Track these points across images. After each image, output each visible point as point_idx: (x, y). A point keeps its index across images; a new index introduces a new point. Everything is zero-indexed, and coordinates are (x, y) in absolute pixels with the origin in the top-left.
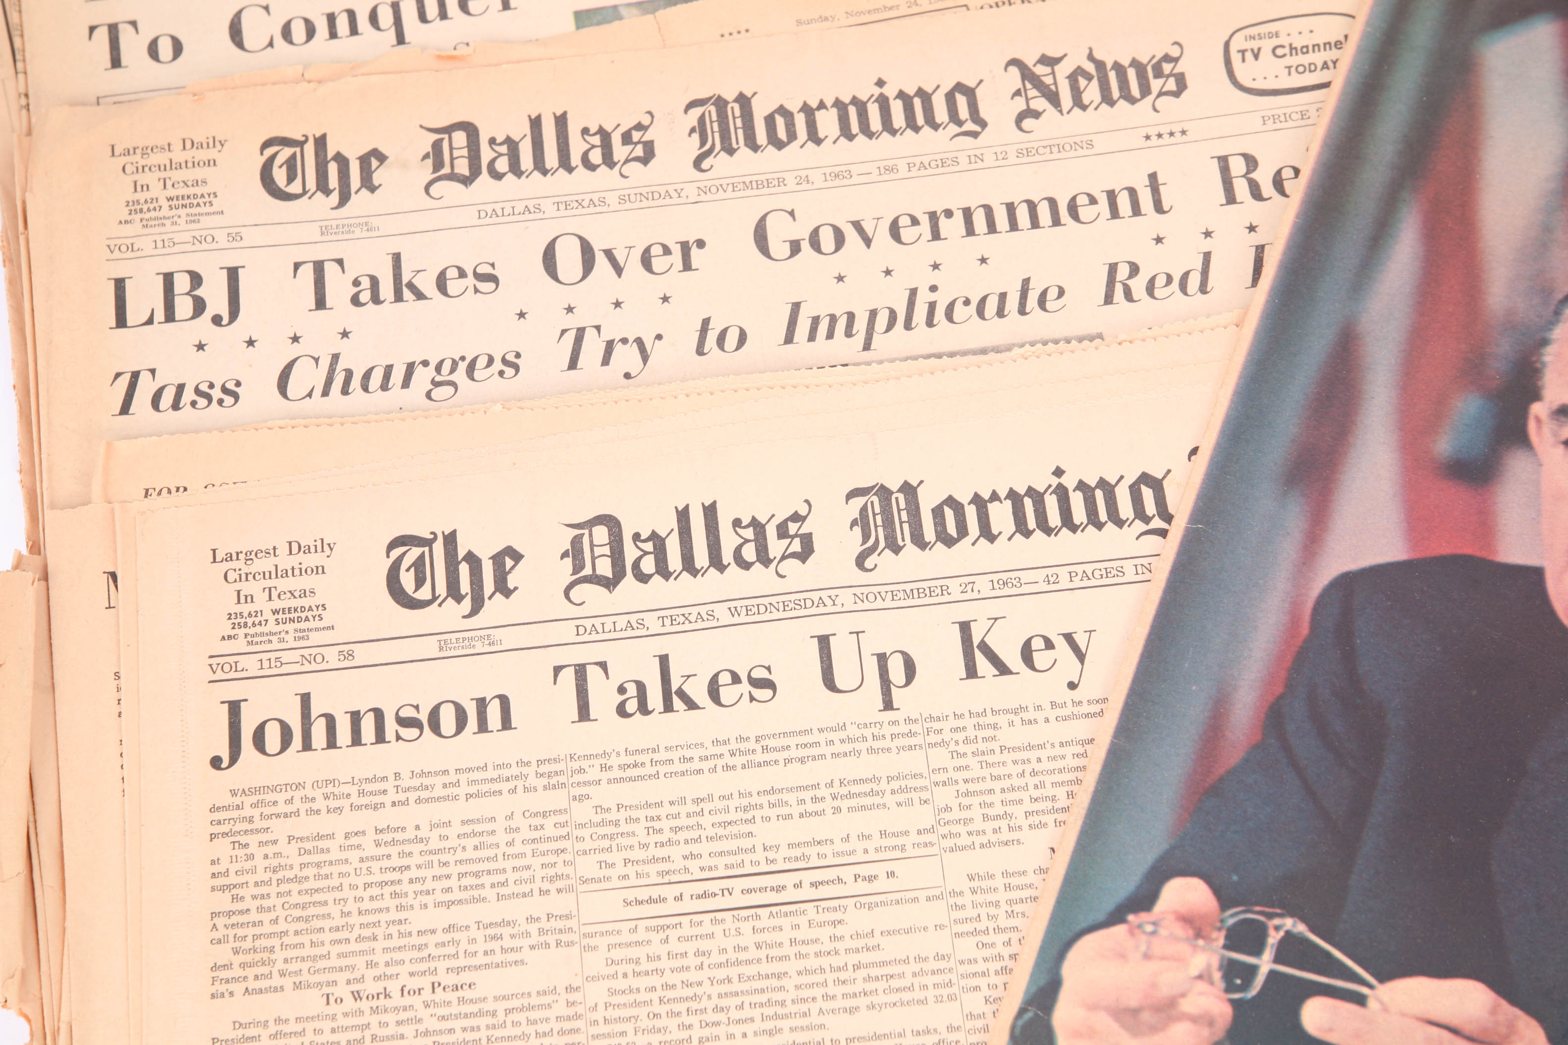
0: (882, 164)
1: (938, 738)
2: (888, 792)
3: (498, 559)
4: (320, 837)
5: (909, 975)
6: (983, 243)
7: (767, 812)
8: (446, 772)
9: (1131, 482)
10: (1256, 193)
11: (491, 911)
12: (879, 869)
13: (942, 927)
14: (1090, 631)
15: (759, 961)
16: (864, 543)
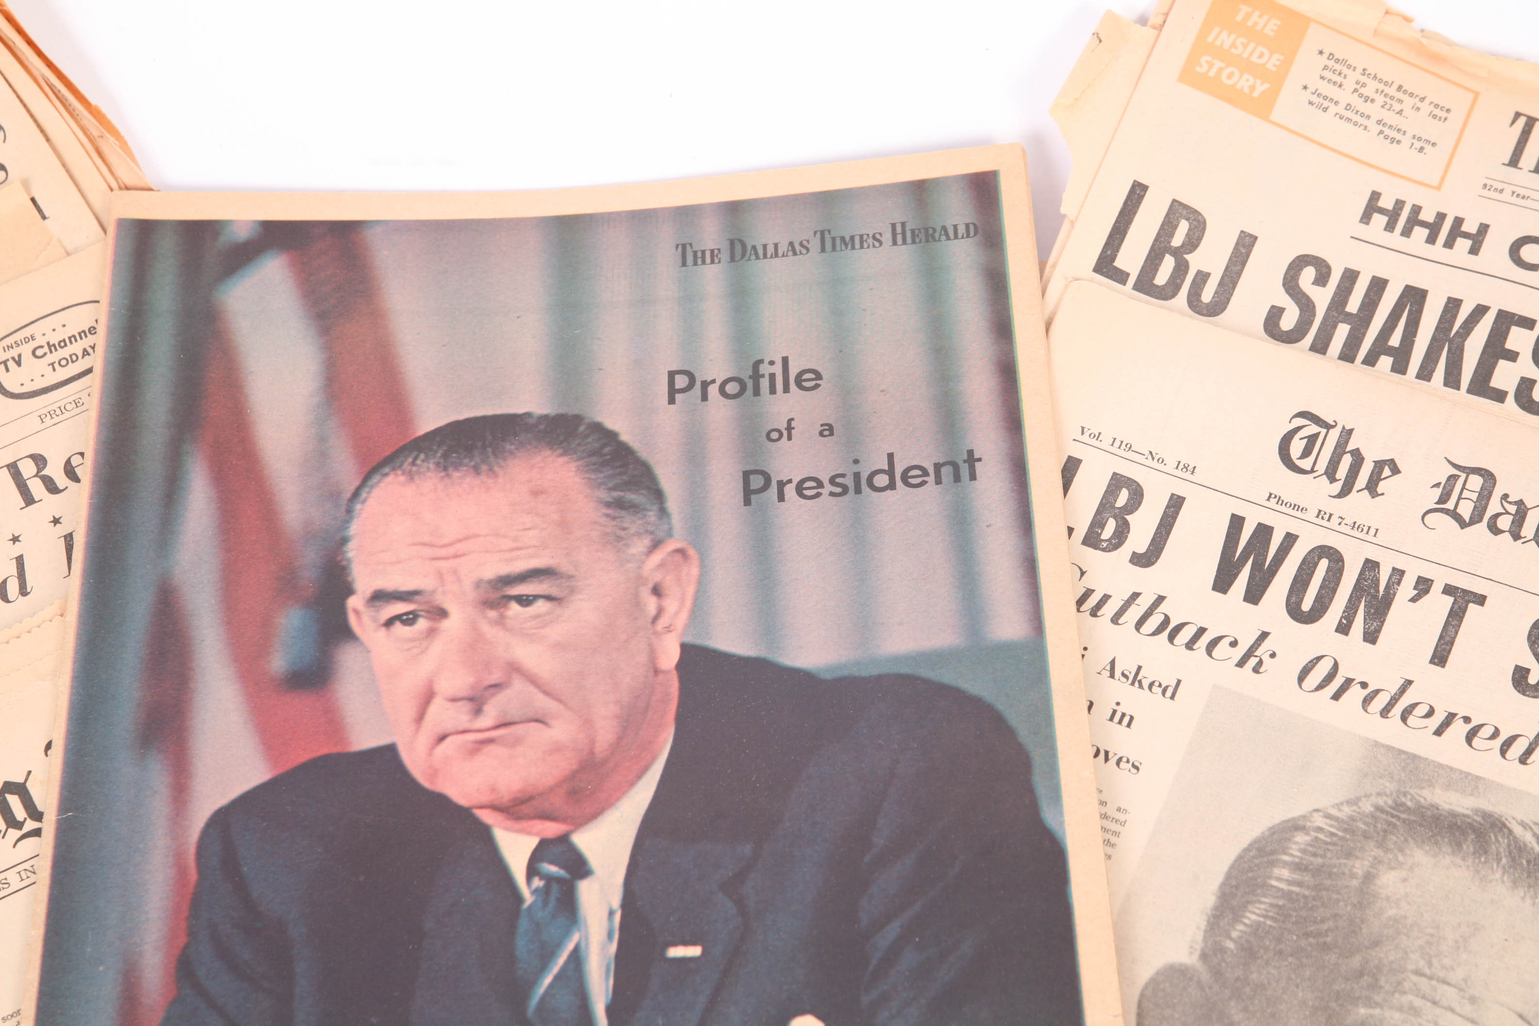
10: (52, 487)
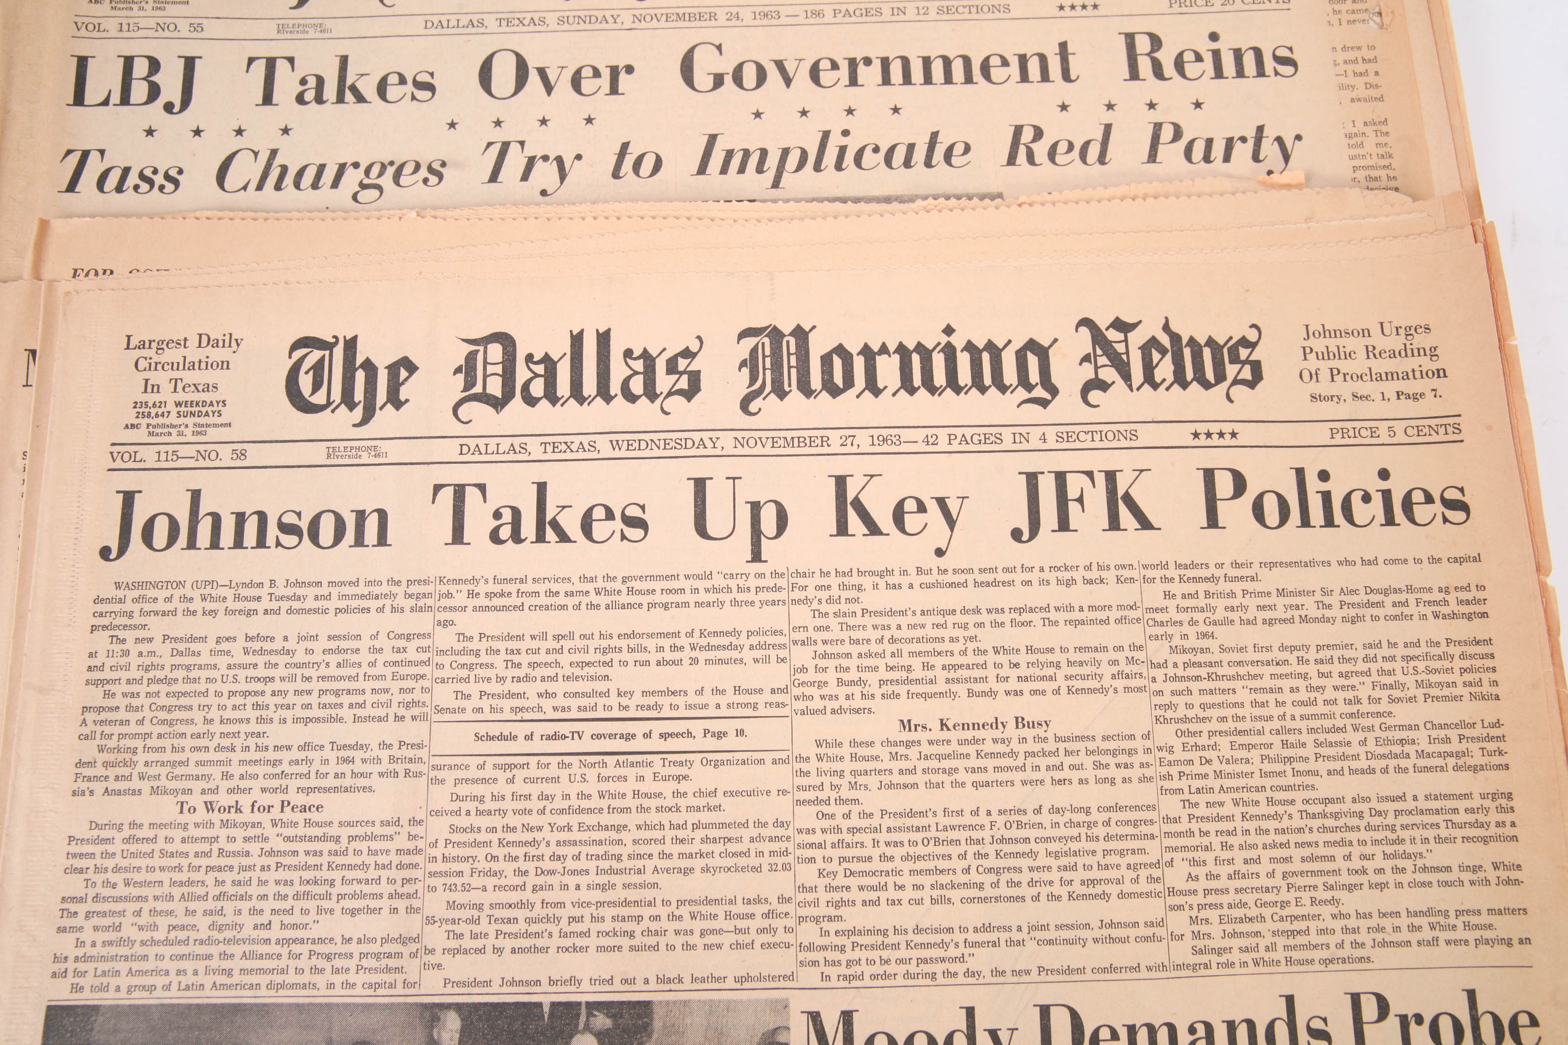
0: (810, 8)
1: (802, 595)
2: (747, 647)
3: (393, 370)
4: (193, 639)
5: (746, 839)
6: (897, 93)
7: (625, 656)
8: (319, 584)
9: (1018, 348)
10: (1158, 71)
11: (346, 733)
12: (730, 726)
13: (784, 792)
14: (963, 498)
15: (601, 810)
16: (751, 385)
